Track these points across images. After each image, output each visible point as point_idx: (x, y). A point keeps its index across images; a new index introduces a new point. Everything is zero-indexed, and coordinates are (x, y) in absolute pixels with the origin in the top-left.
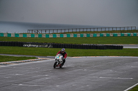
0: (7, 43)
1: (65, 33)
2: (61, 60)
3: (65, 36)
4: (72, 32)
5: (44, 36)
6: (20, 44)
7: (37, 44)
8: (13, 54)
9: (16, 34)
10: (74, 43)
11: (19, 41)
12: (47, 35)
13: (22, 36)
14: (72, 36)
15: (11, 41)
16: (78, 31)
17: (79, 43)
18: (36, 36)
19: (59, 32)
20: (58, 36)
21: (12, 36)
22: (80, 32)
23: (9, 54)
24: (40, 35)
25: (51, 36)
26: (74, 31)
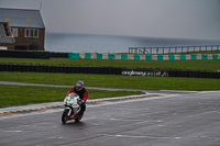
0: (96, 69)
1: (188, 53)
2: (76, 106)
3: (188, 57)
4: (200, 52)
5: (155, 58)
6: (117, 71)
7: (143, 70)
8: (107, 87)
9: (110, 55)
10: (202, 69)
11: (115, 66)
12: (160, 56)
13: (119, 58)
14: (199, 57)
15: (102, 66)
16: (209, 49)
17: (210, 69)
18: (143, 58)
19: (179, 50)
20: (177, 57)
21: (104, 57)
22: (212, 52)
23: (99, 86)
24: (149, 56)
25: (166, 58)
26: (203, 49)
